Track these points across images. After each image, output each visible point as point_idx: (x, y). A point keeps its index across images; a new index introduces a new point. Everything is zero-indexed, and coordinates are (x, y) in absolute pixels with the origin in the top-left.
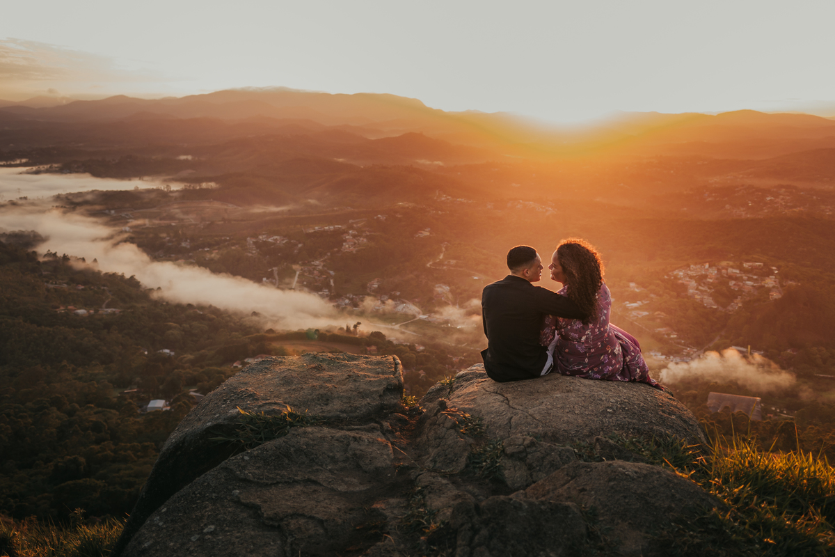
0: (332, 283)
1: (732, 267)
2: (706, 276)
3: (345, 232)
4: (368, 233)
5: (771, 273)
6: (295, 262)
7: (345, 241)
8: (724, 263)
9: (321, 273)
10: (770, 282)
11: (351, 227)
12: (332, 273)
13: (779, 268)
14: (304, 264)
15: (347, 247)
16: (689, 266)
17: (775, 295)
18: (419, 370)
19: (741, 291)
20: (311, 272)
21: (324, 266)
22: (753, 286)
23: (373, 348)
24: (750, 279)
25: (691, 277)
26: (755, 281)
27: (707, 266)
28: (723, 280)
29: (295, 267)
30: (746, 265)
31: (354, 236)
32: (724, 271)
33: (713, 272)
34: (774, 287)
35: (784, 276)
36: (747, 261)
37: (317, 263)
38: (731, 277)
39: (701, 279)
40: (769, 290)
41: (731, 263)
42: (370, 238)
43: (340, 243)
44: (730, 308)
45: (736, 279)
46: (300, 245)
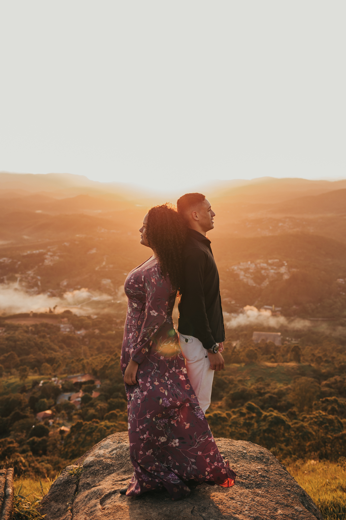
0: (39, 283)
1: (263, 263)
2: (248, 269)
3: (45, 254)
4: (59, 254)
5: (283, 265)
6: (16, 272)
7: (46, 259)
8: (258, 261)
9: (33, 278)
10: (283, 270)
11: (49, 251)
12: (39, 278)
13: (287, 262)
14: (22, 274)
15: (47, 262)
16: (239, 263)
17: (286, 277)
18: (95, 329)
19: (268, 276)
20: (26, 278)
21: (34, 274)
22: (274, 273)
23: (66, 319)
24: (272, 269)
25: (241, 270)
26: (275, 270)
27: (249, 263)
28: (258, 271)
29: (17, 275)
30: (270, 261)
31: (51, 256)
32: (258, 265)
33: (253, 266)
34: (285, 273)
35: (290, 267)
36: (271, 259)
37: (29, 272)
38: (262, 268)
39: (246, 270)
40: (282, 275)
41: (262, 261)
42: (60, 256)
43: (43, 260)
44: (262, 285)
45: (265, 269)
46: (19, 263)
